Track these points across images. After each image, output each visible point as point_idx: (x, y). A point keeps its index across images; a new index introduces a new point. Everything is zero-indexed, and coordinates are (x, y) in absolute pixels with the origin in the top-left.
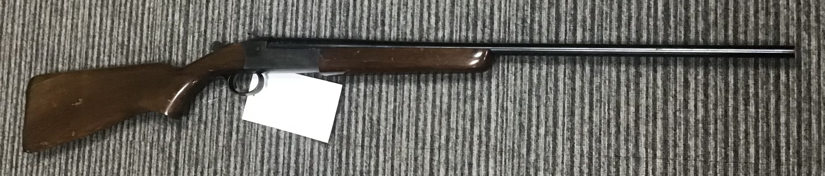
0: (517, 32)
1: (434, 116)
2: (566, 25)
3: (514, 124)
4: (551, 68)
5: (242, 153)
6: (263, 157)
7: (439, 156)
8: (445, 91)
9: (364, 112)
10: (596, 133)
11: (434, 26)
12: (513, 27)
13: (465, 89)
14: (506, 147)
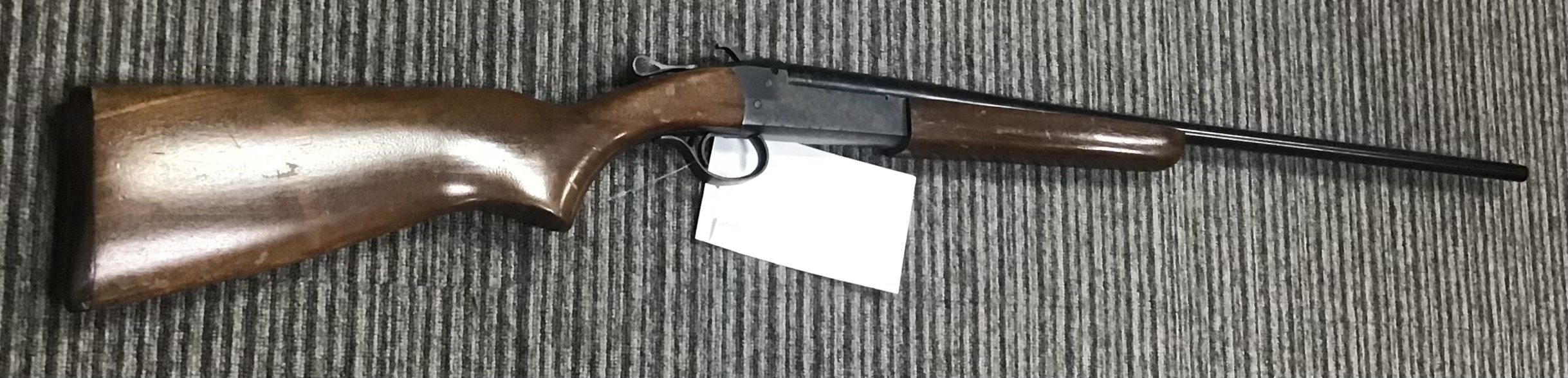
0: (1182, 107)
1: (1067, 247)
2: (1246, 103)
3: (1188, 265)
4: (1232, 173)
5: (690, 316)
6: (740, 324)
7: (1081, 321)
8: (1081, 199)
9: (946, 232)
10: (1295, 284)
11: (1058, 79)
12: (1175, 97)
13: (1113, 197)
14: (1180, 305)
